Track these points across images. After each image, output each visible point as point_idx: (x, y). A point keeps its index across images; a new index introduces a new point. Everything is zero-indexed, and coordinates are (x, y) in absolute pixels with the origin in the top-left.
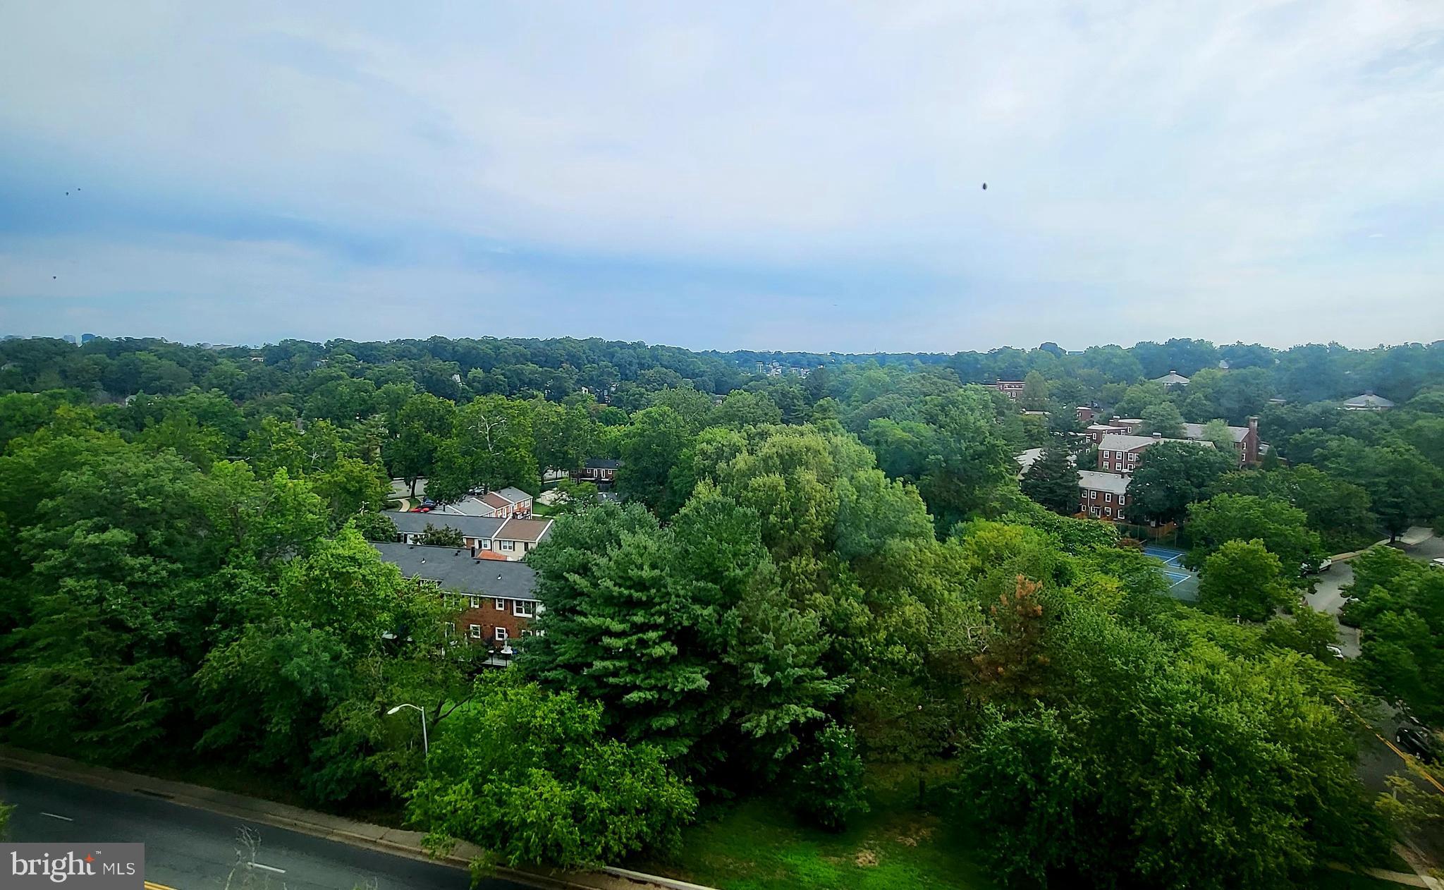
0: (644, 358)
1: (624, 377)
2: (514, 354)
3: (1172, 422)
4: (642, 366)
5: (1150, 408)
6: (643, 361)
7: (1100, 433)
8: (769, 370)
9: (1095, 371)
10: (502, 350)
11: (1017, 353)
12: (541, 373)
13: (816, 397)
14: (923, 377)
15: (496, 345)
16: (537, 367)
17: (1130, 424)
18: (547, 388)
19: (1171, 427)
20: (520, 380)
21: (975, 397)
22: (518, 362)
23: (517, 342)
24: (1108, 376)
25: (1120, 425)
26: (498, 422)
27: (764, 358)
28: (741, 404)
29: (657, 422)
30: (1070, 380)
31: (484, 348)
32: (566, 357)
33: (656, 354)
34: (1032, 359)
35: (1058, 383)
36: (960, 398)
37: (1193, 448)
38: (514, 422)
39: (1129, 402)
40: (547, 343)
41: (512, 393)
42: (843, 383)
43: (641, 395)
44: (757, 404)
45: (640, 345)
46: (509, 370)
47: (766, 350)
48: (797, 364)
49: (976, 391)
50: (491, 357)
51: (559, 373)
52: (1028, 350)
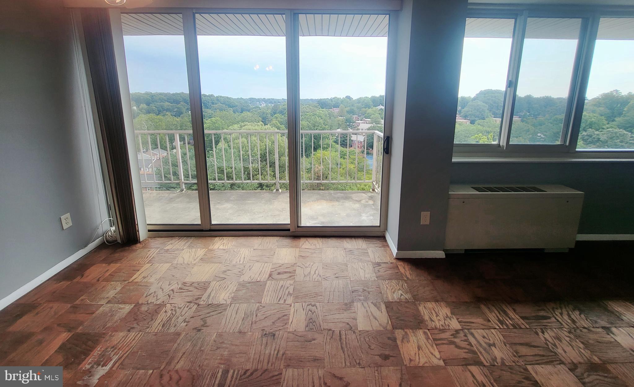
0: (214, 100)
1: (206, 107)
2: (160, 98)
3: (378, 120)
4: (213, 103)
5: (373, 116)
6: (213, 102)
7: (359, 123)
8: (261, 105)
9: (360, 105)
10: (154, 97)
11: (338, 99)
12: (171, 106)
13: (275, 113)
14: (308, 107)
15: (152, 96)
16: (170, 104)
17: (368, 121)
18: (174, 111)
19: (378, 121)
20: (163, 109)
21: (322, 113)
22: (162, 101)
23: (161, 94)
24: (363, 106)
25: (365, 121)
26: (150, 124)
27: (259, 100)
28: (246, 116)
29: (215, 123)
30: (352, 108)
31: (146, 96)
32: (182, 100)
33: (218, 99)
34: (343, 101)
35: (349, 108)
36: (318, 113)
37: (381, 127)
38: (157, 124)
39: (368, 114)
40: (173, 94)
41: (159, 114)
42: (283, 109)
43: (212, 114)
44: (252, 116)
45: (212, 95)
46: (157, 105)
47: (260, 98)
48: (271, 102)
49: (323, 111)
50: (150, 100)
51: (179, 106)
52: (342, 98)
